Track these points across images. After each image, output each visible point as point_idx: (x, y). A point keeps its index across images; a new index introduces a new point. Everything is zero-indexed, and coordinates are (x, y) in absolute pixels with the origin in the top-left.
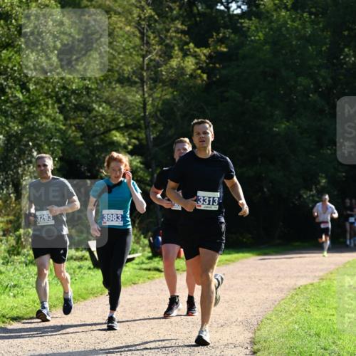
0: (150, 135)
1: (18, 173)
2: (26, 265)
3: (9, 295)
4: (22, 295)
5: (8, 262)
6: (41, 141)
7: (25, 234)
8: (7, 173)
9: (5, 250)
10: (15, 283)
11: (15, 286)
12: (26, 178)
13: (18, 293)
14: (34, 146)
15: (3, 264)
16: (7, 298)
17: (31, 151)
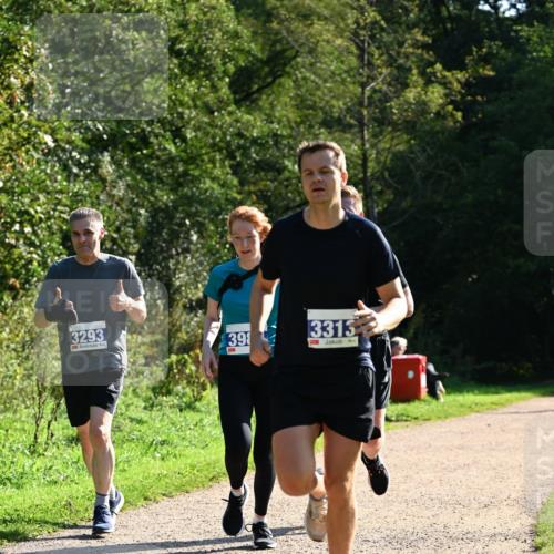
0: (373, 208)
1: (168, 268)
2: (181, 410)
3: (154, 458)
4: (175, 456)
5: (152, 406)
6: (204, 218)
7: (178, 362)
8: (150, 268)
9: (148, 388)
10: (164, 437)
11: (163, 443)
12: (181, 275)
13: (168, 454)
14: (193, 225)
15: (145, 408)
16: (152, 461)
17: (188, 232)
